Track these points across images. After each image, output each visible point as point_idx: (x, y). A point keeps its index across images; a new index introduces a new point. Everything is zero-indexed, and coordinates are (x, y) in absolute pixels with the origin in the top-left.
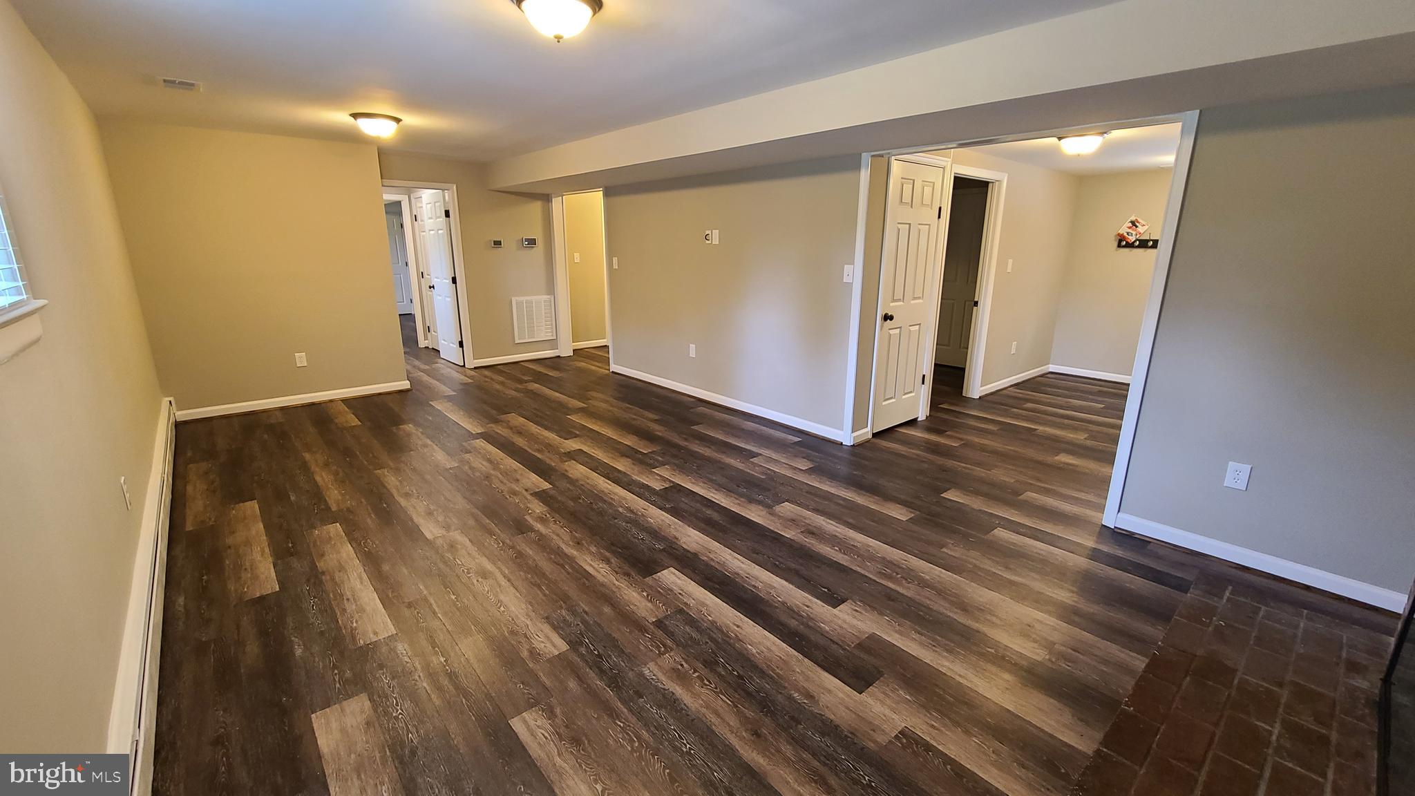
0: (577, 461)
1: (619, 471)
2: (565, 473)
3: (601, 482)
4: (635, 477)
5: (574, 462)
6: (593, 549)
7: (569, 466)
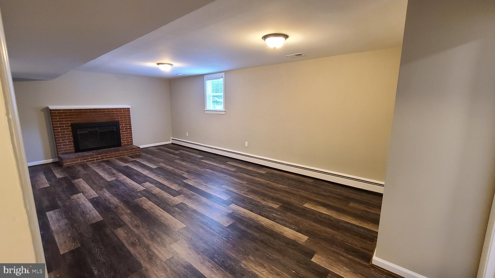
0: (175, 191)
1: (159, 187)
2: (179, 186)
3: (166, 183)
4: (153, 186)
5: (176, 190)
6: (170, 170)
7: (178, 188)
